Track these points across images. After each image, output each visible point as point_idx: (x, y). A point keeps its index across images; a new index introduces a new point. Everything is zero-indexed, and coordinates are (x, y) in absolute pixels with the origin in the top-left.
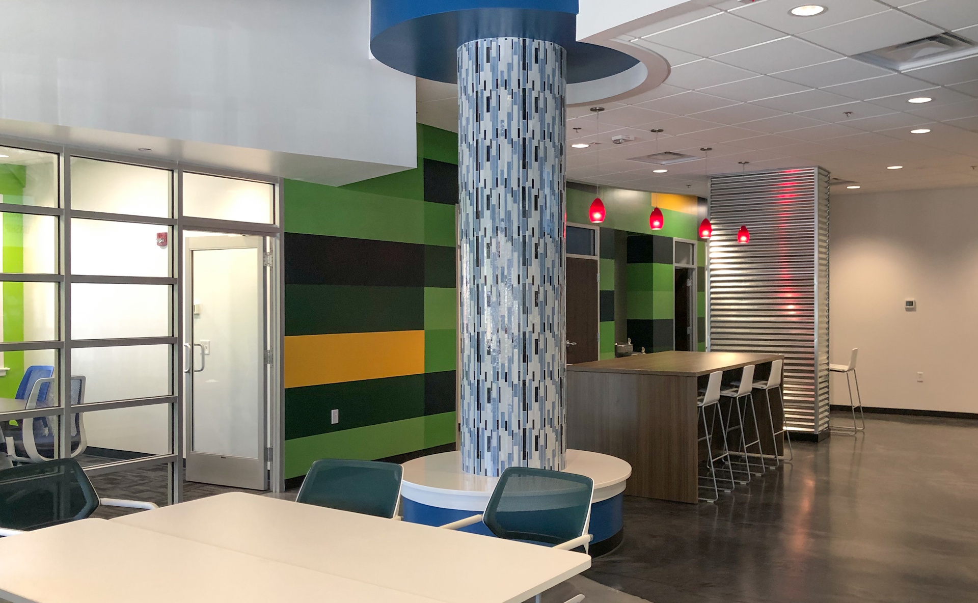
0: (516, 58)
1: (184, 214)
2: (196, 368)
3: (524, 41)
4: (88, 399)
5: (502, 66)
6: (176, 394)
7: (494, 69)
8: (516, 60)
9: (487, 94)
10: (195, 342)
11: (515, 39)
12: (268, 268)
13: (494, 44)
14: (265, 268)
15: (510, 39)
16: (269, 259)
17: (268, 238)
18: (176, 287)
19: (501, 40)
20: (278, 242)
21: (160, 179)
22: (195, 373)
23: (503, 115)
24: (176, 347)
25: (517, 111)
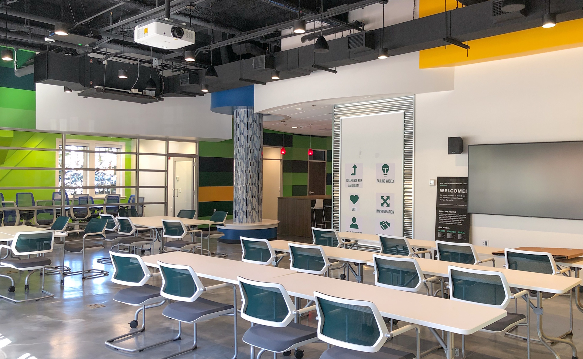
0: (245, 114)
1: (169, 152)
2: (176, 196)
3: (248, 110)
4: (145, 201)
5: (242, 117)
6: (166, 202)
7: (240, 117)
8: (246, 115)
9: (238, 124)
10: (176, 188)
11: (245, 110)
12: (195, 167)
13: (240, 111)
14: (194, 167)
15: (244, 110)
16: (195, 164)
17: (195, 158)
18: (167, 172)
19: (242, 110)
20: (197, 159)
21: (163, 143)
22: (176, 198)
23: (242, 129)
24: (166, 189)
25: (245, 128)
